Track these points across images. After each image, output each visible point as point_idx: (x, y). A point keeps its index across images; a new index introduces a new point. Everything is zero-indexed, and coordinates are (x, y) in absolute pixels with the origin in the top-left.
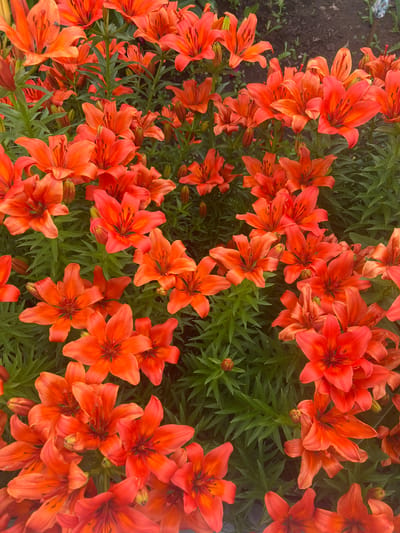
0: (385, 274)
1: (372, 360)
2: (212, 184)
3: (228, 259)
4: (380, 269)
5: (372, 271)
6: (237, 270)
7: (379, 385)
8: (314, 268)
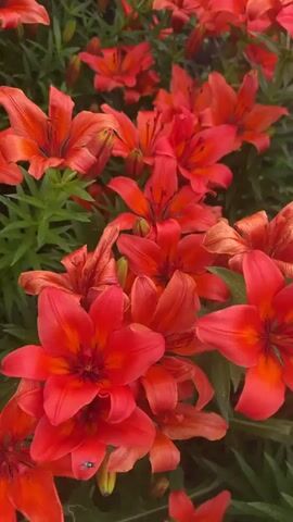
0: (238, 258)
1: (141, 401)
2: (118, 81)
3: (23, 119)
4: (234, 244)
5: (219, 241)
6: (26, 143)
7: (129, 450)
8: (159, 228)
